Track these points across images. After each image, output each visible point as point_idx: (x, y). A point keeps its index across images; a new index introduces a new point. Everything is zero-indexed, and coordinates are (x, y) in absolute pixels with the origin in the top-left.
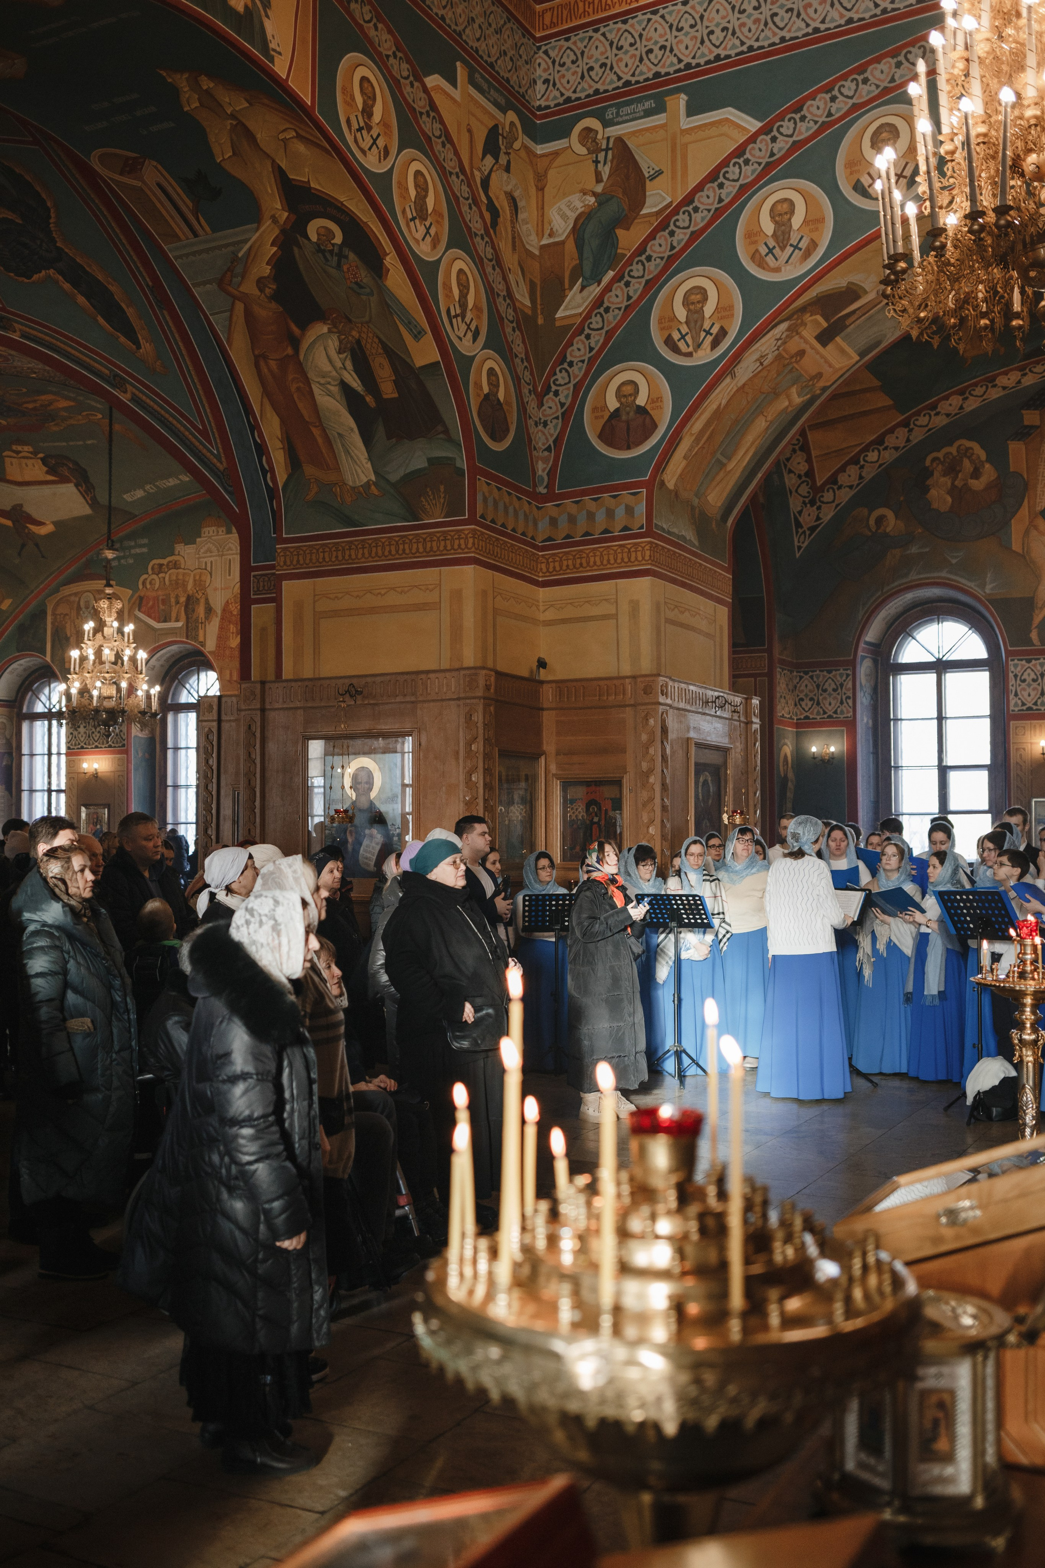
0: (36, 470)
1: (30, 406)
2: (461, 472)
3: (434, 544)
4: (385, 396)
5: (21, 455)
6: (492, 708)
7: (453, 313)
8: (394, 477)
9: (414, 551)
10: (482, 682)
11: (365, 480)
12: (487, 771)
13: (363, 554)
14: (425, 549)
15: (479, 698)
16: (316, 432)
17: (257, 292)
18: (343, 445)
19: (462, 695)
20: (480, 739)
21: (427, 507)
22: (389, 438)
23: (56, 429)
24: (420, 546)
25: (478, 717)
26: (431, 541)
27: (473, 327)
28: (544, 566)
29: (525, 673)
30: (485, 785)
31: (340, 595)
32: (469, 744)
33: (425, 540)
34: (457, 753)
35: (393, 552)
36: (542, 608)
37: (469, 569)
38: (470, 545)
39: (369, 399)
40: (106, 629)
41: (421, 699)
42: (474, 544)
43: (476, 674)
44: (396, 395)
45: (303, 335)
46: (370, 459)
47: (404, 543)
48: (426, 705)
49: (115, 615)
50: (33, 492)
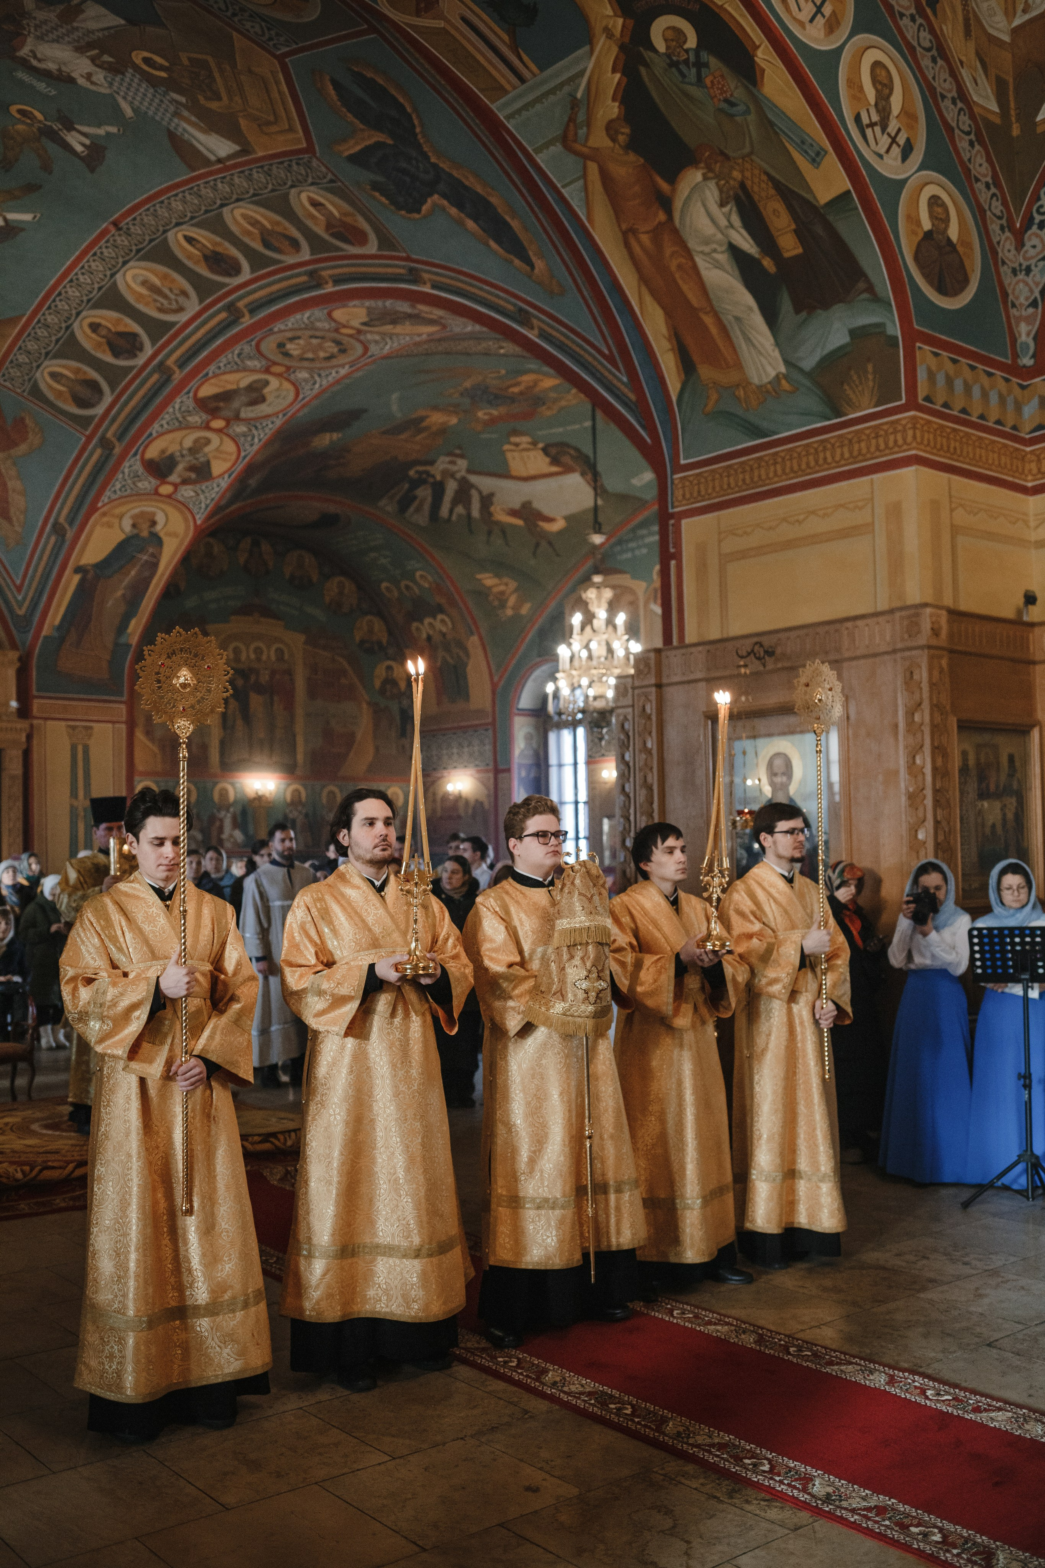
0: (538, 462)
1: (516, 390)
2: (892, 341)
3: (863, 445)
4: (786, 255)
5: (521, 447)
6: (944, 662)
7: (865, 120)
8: (808, 364)
9: (837, 458)
10: (926, 625)
11: (773, 374)
12: (938, 750)
13: (775, 472)
14: (851, 452)
15: (921, 648)
16: (708, 320)
17: (610, 144)
18: (743, 333)
19: (900, 646)
20: (926, 706)
21: (852, 396)
22: (797, 311)
23: (549, 413)
24: (846, 450)
25: (923, 675)
26: (859, 442)
27: (901, 140)
28: (1033, 466)
29: (1009, 613)
30: (935, 769)
31: (749, 530)
32: (910, 714)
33: (850, 441)
34: (896, 726)
35: (812, 463)
36: (1032, 524)
37: (909, 471)
38: (909, 439)
39: (768, 263)
40: (595, 622)
41: (847, 655)
42: (914, 437)
43: (917, 615)
44: (800, 250)
45: (674, 190)
46: (777, 344)
47: (825, 449)
48: (854, 663)
49: (605, 605)
50: (540, 486)
